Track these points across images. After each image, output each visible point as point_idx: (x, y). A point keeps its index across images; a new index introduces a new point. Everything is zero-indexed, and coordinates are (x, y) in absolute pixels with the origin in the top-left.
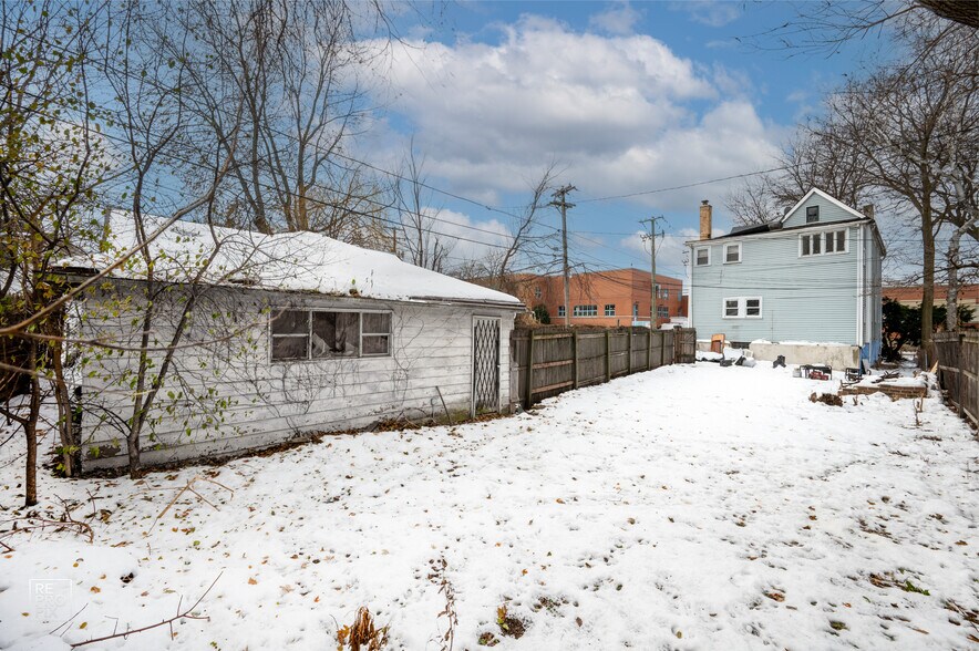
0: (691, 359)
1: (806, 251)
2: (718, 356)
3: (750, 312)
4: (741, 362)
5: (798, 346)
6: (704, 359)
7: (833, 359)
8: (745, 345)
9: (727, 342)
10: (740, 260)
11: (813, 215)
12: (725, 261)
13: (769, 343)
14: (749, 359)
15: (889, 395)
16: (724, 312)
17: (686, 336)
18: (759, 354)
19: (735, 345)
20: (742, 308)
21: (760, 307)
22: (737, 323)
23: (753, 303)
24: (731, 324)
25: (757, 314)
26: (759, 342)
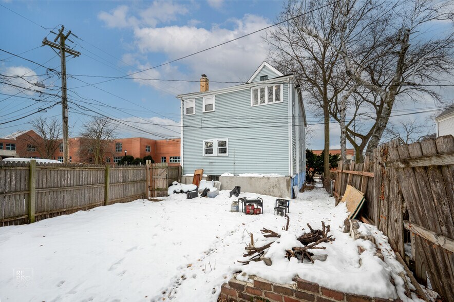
0: (164, 192)
1: (256, 101)
3: (221, 151)
4: (205, 193)
5: (251, 178)
7: (273, 187)
8: (216, 178)
10: (214, 110)
12: (204, 111)
13: (232, 175)
14: (212, 190)
16: (204, 151)
17: (159, 171)
18: (225, 185)
19: (210, 178)
20: (216, 148)
21: (227, 147)
22: (212, 160)
23: (223, 144)
24: (208, 161)
25: (225, 152)
26: (226, 175)
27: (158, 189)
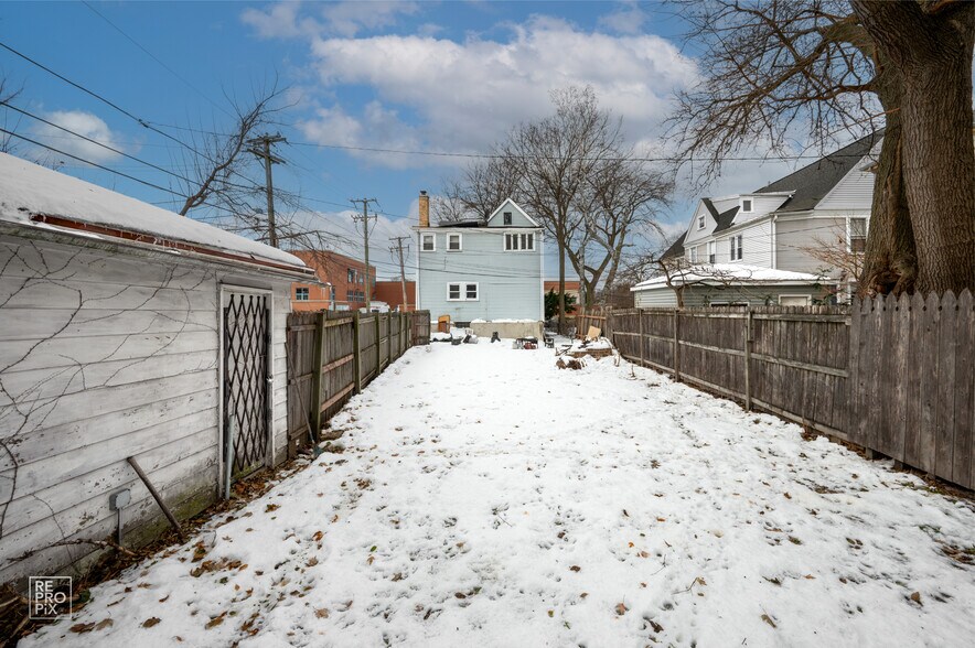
0: (426, 340)
1: (508, 247)
2: (447, 336)
3: (469, 295)
4: (467, 340)
5: (505, 324)
6: (435, 340)
8: (467, 325)
9: (452, 322)
10: (460, 249)
11: (508, 218)
12: (448, 249)
13: (485, 321)
14: (474, 336)
15: (593, 356)
16: (448, 295)
17: (421, 318)
18: (478, 332)
19: (459, 325)
20: (463, 291)
21: (477, 291)
22: (459, 305)
23: (471, 287)
24: (454, 306)
25: (475, 297)
26: (477, 321)
27: (421, 337)
